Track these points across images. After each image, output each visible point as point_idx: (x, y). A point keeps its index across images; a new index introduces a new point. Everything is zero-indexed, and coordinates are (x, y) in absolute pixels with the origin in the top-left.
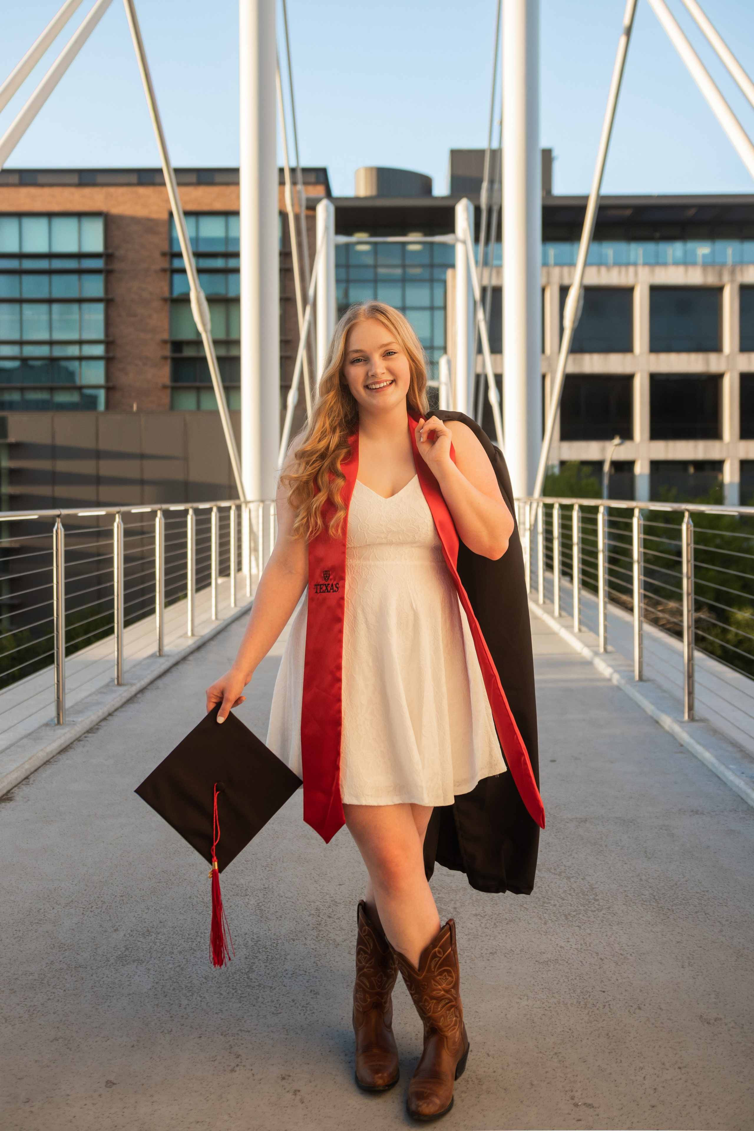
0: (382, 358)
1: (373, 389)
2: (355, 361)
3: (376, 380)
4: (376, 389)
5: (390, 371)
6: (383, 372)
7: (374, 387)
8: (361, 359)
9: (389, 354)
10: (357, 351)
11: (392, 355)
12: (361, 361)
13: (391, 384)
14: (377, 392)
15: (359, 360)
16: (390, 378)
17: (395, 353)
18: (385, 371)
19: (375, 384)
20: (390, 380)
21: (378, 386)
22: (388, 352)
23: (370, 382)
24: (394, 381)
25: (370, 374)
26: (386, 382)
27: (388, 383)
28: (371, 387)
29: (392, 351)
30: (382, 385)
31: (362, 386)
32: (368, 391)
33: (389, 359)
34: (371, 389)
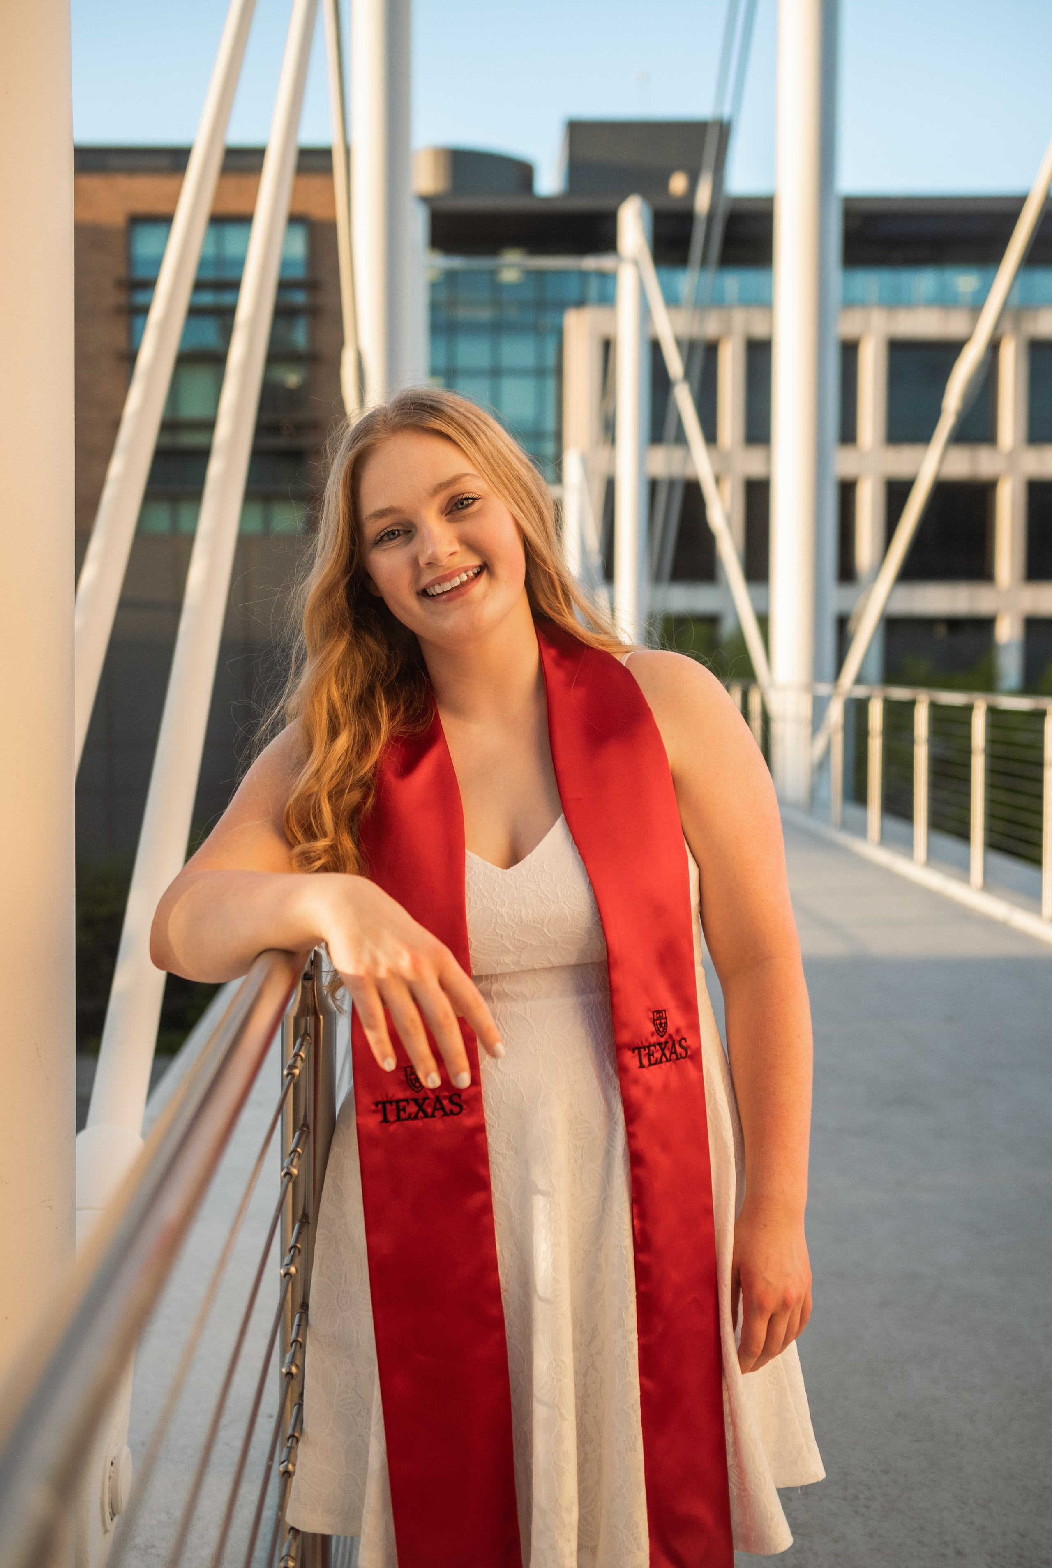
0: (444, 518)
1: (438, 595)
2: (385, 538)
3: (440, 573)
4: (443, 593)
5: (471, 545)
6: (451, 550)
7: (438, 589)
8: (398, 530)
9: (462, 504)
10: (382, 514)
11: (468, 506)
12: (399, 535)
13: (478, 575)
14: (449, 600)
15: (393, 534)
16: (474, 561)
17: (474, 499)
18: (457, 547)
19: (439, 584)
20: (475, 567)
21: (447, 586)
22: (456, 500)
23: (427, 578)
24: (485, 568)
25: (422, 562)
26: (465, 572)
27: (471, 574)
28: (432, 591)
29: (465, 496)
30: (457, 582)
31: (414, 595)
32: (427, 602)
33: (463, 519)
34: (433, 595)
